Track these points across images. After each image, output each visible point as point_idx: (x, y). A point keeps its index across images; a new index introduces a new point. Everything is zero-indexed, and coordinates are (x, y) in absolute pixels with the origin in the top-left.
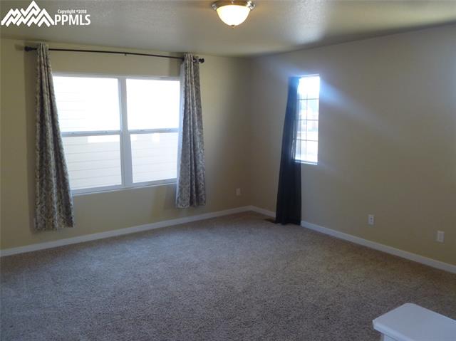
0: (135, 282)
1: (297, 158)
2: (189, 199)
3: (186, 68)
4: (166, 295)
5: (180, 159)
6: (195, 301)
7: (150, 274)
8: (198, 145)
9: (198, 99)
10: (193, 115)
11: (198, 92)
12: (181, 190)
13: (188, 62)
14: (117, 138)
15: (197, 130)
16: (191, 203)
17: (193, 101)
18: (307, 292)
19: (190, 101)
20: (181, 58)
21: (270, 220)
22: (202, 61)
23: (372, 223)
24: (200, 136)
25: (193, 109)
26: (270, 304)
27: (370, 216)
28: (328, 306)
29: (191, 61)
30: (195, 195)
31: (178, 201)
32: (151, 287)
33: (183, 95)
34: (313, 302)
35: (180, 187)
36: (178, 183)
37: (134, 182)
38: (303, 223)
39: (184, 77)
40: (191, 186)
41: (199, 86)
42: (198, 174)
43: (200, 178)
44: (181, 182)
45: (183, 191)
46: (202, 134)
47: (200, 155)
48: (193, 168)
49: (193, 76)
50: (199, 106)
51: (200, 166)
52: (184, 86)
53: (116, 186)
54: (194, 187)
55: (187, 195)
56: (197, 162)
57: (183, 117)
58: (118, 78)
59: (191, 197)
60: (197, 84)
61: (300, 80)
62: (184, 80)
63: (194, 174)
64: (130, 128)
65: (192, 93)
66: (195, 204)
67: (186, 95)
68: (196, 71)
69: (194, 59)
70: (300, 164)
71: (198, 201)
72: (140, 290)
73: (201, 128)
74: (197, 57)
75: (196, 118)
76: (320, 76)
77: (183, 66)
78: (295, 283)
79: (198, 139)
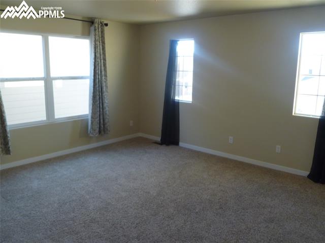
0: (74, 194)
1: (177, 98)
2: (98, 129)
3: (95, 30)
4: (102, 202)
5: (91, 99)
6: (125, 205)
7: (82, 187)
8: (104, 89)
9: (104, 54)
10: (101, 66)
11: (104, 49)
12: (92, 123)
13: (96, 25)
14: (42, 83)
15: (103, 78)
16: (100, 132)
17: (100, 55)
18: (201, 191)
19: (98, 55)
20: (91, 22)
21: (156, 143)
22: (106, 25)
23: (232, 142)
24: (105, 82)
25: (101, 62)
26: (179, 202)
27: (230, 137)
28: (219, 200)
29: (99, 24)
30: (102, 126)
31: (90, 131)
32: (88, 197)
33: (93, 50)
34: (208, 198)
35: (92, 121)
36: (90, 118)
37: (56, 117)
38: (181, 144)
39: (93, 37)
40: (100, 119)
41: (105, 44)
42: (105, 110)
43: (106, 114)
44: (92, 117)
45: (94, 124)
46: (107, 80)
47: (106, 96)
48: (101, 106)
49: (100, 36)
50: (105, 60)
51: (106, 104)
52: (93, 43)
53: (42, 121)
54: (102, 121)
55: (97, 127)
56: (104, 102)
57: (93, 68)
58: (42, 36)
59: (100, 128)
60: (103, 43)
61: (178, 42)
62: (93, 39)
63: (101, 110)
64: (53, 75)
65: (100, 50)
66: (102, 133)
67: (95, 50)
68: (102, 32)
69: (101, 23)
70: (178, 103)
71: (104, 131)
72: (80, 200)
73: (106, 76)
74: (103, 22)
75: (103, 68)
76: (194, 39)
77: (92, 28)
78: (191, 186)
79: (104, 84)
